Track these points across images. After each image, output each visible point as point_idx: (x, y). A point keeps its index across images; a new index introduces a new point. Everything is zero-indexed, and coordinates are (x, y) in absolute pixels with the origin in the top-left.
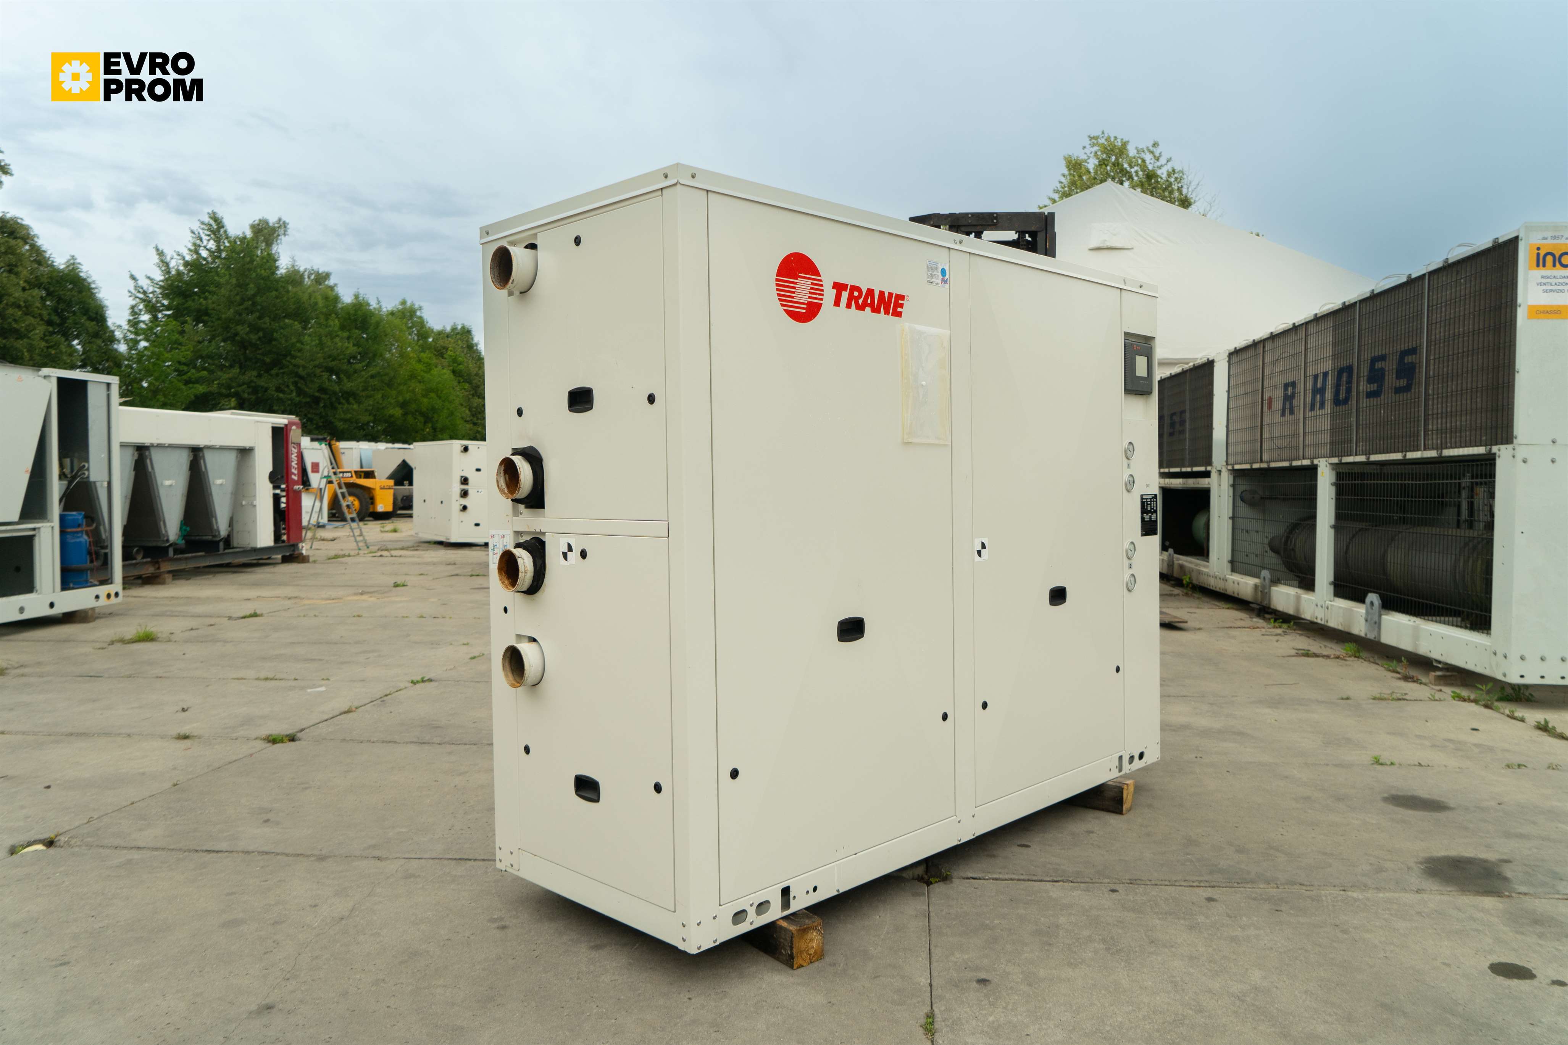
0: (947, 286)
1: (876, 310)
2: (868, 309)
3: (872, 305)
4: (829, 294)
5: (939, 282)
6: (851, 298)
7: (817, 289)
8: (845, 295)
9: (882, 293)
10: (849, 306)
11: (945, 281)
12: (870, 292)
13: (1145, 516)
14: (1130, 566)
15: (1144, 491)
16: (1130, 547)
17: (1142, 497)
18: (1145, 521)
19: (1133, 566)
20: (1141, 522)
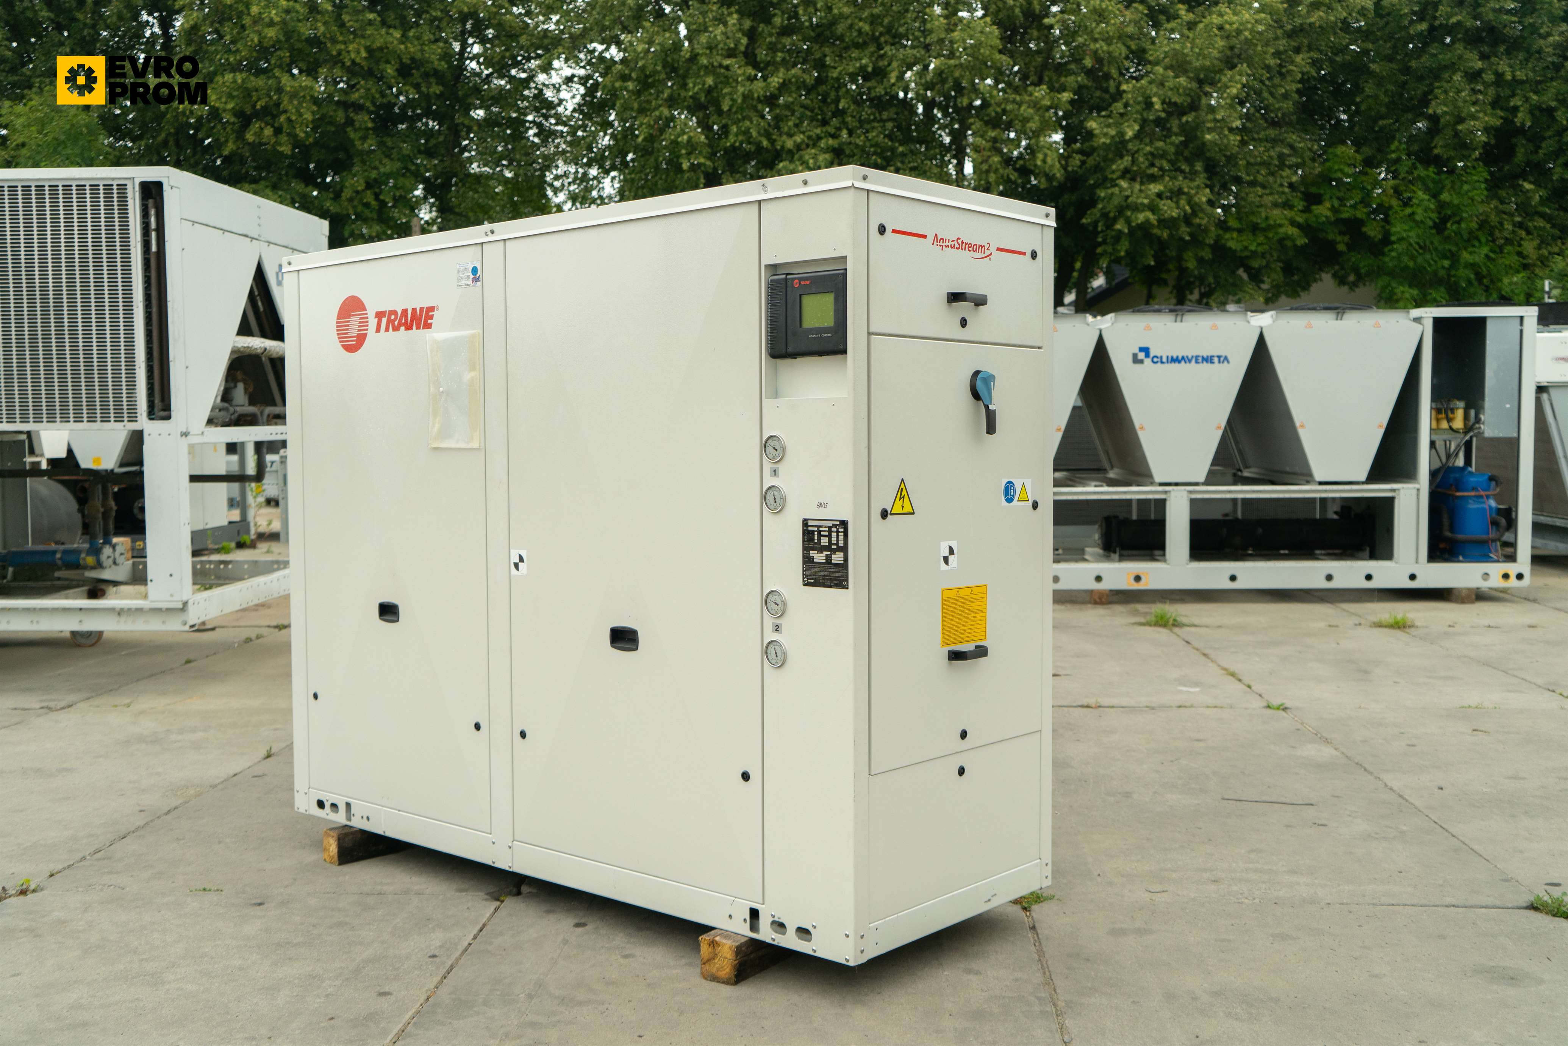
0: (479, 283)
1: (409, 328)
2: (403, 328)
3: (406, 324)
4: (373, 322)
5: (470, 281)
6: (389, 321)
7: (364, 322)
8: (384, 320)
9: (414, 310)
10: (387, 330)
11: (476, 279)
12: (405, 311)
13: (813, 553)
14: (777, 628)
15: (813, 513)
16: (772, 598)
17: (805, 523)
18: (813, 562)
19: (784, 628)
20: (804, 563)
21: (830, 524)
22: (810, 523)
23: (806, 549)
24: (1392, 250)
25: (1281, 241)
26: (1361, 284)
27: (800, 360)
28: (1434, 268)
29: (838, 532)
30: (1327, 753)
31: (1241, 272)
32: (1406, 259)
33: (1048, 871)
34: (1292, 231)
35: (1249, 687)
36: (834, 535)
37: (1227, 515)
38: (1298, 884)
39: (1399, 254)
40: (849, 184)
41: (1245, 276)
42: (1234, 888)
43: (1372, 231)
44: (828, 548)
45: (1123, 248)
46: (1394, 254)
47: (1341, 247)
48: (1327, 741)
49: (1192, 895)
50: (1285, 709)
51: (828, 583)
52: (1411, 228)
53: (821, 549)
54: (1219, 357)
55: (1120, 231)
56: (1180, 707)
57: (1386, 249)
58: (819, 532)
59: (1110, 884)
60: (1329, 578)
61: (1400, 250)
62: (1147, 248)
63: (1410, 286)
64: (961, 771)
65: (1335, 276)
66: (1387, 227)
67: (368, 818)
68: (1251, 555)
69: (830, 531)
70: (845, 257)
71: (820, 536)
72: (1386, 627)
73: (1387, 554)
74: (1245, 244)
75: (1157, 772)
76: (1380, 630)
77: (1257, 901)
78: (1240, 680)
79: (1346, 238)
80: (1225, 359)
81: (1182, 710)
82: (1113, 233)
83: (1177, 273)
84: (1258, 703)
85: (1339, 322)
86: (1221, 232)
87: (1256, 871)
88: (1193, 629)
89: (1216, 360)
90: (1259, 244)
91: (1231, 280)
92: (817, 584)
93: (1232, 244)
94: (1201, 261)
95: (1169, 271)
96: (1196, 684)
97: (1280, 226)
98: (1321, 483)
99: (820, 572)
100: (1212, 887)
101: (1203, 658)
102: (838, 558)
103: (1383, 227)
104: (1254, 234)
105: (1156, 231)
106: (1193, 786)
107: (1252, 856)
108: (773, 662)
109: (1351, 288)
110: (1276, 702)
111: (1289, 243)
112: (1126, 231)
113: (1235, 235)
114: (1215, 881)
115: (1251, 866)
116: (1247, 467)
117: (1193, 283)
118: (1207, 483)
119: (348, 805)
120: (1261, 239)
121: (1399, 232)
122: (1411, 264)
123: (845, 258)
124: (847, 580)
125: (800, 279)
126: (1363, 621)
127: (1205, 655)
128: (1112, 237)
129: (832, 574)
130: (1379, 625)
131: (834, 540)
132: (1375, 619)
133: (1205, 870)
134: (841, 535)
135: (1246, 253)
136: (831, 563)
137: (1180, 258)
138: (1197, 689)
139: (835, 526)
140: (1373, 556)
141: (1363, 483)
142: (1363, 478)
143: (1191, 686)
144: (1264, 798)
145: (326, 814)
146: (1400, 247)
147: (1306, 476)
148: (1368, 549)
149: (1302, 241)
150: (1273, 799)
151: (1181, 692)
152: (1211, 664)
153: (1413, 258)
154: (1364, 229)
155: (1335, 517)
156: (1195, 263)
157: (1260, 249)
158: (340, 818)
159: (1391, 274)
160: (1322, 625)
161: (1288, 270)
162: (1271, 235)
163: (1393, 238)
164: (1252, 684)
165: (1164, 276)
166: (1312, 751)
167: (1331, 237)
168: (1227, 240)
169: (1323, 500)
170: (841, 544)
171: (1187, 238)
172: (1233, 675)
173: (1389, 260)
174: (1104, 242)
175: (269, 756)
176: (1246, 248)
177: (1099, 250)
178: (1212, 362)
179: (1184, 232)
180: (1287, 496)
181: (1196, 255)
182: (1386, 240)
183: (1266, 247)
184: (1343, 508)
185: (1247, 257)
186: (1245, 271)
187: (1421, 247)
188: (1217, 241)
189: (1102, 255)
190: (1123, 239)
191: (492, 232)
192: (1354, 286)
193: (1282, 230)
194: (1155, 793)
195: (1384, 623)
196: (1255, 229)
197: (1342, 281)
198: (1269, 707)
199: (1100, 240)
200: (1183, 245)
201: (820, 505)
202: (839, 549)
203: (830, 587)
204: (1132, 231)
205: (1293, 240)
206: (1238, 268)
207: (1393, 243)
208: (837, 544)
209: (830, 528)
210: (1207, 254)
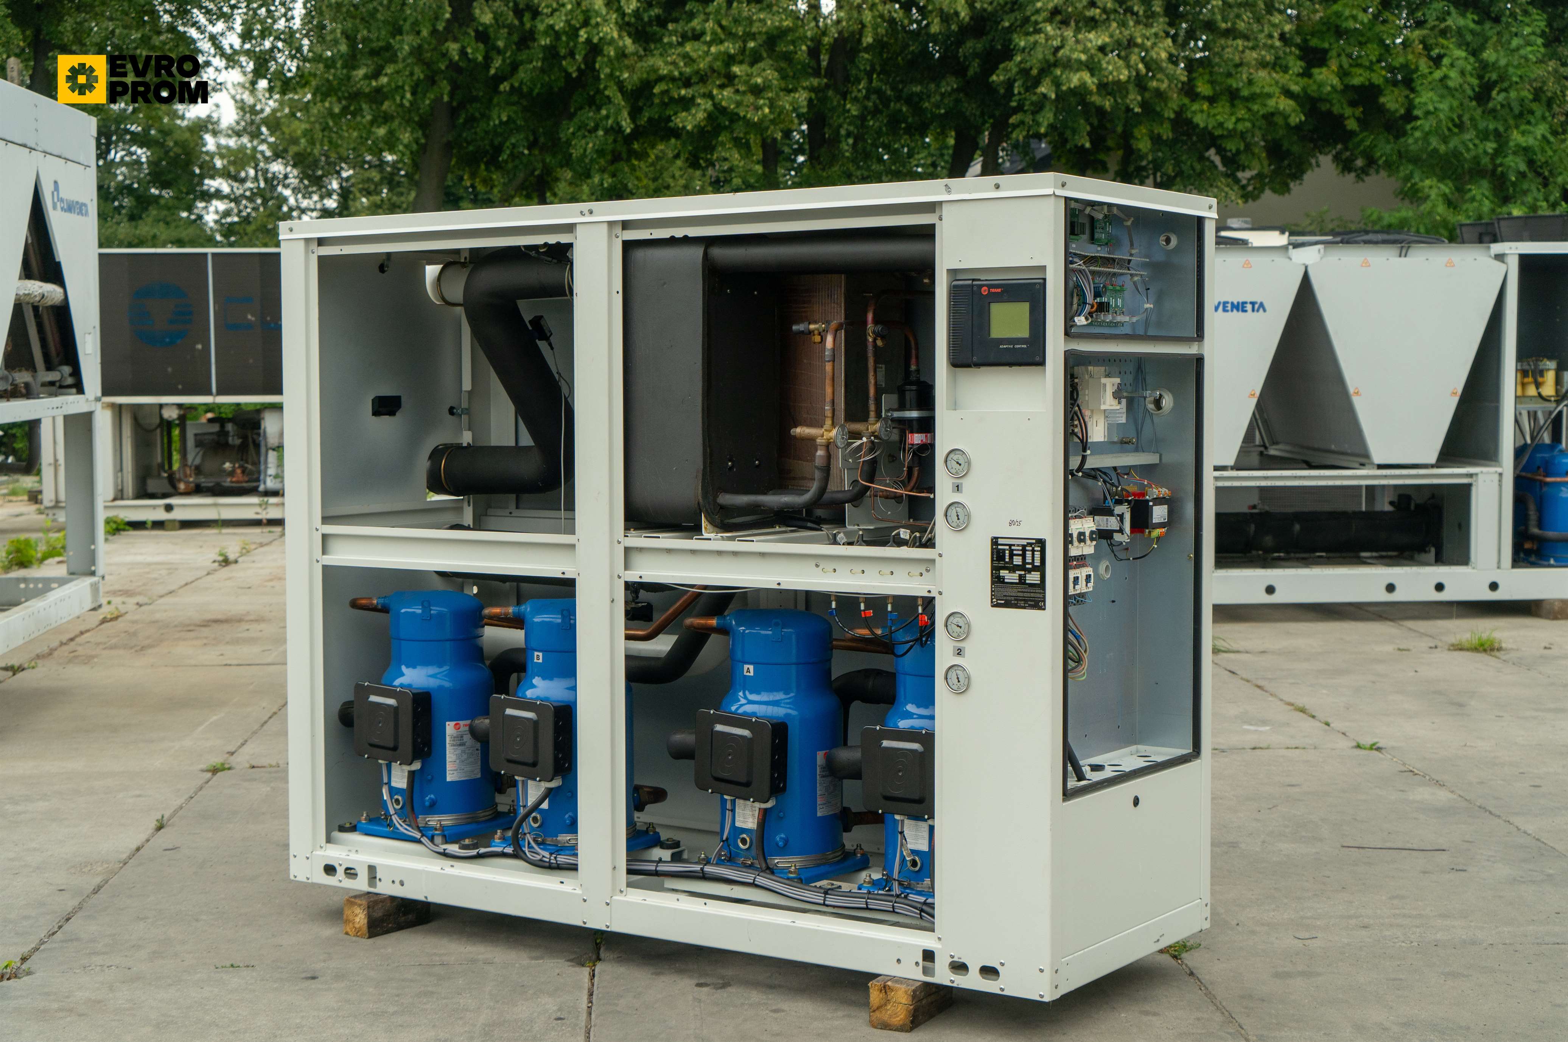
13: (1003, 573)
14: (959, 652)
15: (1004, 531)
16: (955, 620)
17: (995, 541)
18: (1003, 582)
19: (967, 652)
20: (993, 583)
21: (1024, 542)
22: (1000, 541)
23: (995, 569)
24: (1414, 129)
25: (1269, 117)
26: (1372, 171)
27: (983, 369)
28: (1473, 153)
29: (1033, 551)
30: (1442, 796)
31: (1212, 153)
32: (1434, 142)
33: (1207, 912)
34: (1285, 104)
35: (1327, 724)
36: (1029, 554)
37: (1254, 507)
38: (1454, 927)
39: (1427, 135)
40: (1050, 191)
41: (1217, 160)
42: (1387, 933)
43: (1392, 101)
44: (1022, 567)
45: (1047, 118)
46: (1418, 134)
47: (1352, 125)
48: (1440, 784)
49: (1346, 941)
50: (1379, 749)
51: (1022, 603)
52: (1442, 97)
53: (1013, 569)
54: (1253, 304)
55: (1044, 96)
56: (1254, 749)
57: (1409, 127)
58: (1011, 551)
59: (1253, 932)
60: (1391, 588)
61: (1427, 129)
62: (1082, 121)
63: (1441, 179)
64: (1136, 802)
65: (1337, 158)
66: (1412, 96)
67: (402, 883)
68: (1279, 559)
69: (1024, 550)
70: (1045, 267)
71: (1012, 555)
72: (1468, 650)
73: (1462, 558)
74: (1219, 118)
75: (1257, 820)
76: (1457, 654)
77: (1415, 944)
78: (1313, 717)
79: (1359, 111)
80: (1258, 307)
81: (1258, 752)
82: (1034, 98)
83: (1120, 153)
84: (1344, 744)
85: (1403, 259)
86: (1186, 101)
87: (1404, 916)
88: (1232, 656)
89: (1249, 307)
90: (1238, 120)
91: (1198, 167)
92: (1008, 604)
93: (1199, 120)
94: (1156, 140)
95: (1109, 149)
96: (1264, 722)
97: (1269, 96)
98: (1380, 467)
99: (1012, 592)
100: (1364, 933)
101: (1258, 691)
102: (1033, 578)
103: (1407, 97)
104: (1233, 106)
105: (1096, 99)
106: (1304, 834)
107: (1395, 902)
108: (955, 687)
109: (1358, 176)
110: (1367, 741)
111: (1279, 120)
112: (1053, 96)
113: (1205, 106)
114: (1365, 927)
115: (1397, 911)
116: (1275, 443)
117: (1144, 168)
118: (1237, 467)
119: (372, 869)
120: (1242, 113)
121: (1425, 104)
122: (1442, 148)
123: (1043, 268)
124: (1044, 601)
125: (990, 287)
126: (1439, 644)
127: (1259, 687)
128: (1032, 104)
129: (1026, 595)
130: (1459, 648)
131: (1029, 560)
132: (1453, 640)
133: (1350, 917)
134: (1037, 555)
135: (1218, 132)
136: (1025, 583)
137: (1127, 136)
138: (1268, 728)
139: (1030, 544)
140: (1439, 560)
141: (1432, 466)
142: (1433, 460)
143: (1256, 725)
144: (1388, 845)
145: (339, 880)
146: (1426, 124)
147: (1362, 457)
148: (1433, 550)
149: (1297, 118)
150: (1400, 846)
151: (1248, 731)
152: (1271, 699)
153: (1445, 140)
154: (1382, 100)
155: (1388, 508)
156: (1149, 145)
157: (1240, 127)
158: (361, 884)
159: (1415, 161)
160: (1389, 648)
161: (1275, 151)
162: (1255, 107)
163: (1417, 112)
164: (1330, 720)
165: (1101, 156)
166: (1423, 794)
167: (1336, 110)
168: (1194, 112)
169: (1370, 489)
170: (1037, 563)
171: (1137, 110)
172: (1303, 710)
173: (1413, 141)
174: (1020, 109)
175: (160, 828)
176: (1221, 125)
177: (1013, 120)
178: (1245, 311)
179: (1134, 99)
180: (1338, 483)
181: (1152, 132)
182: (1409, 117)
183: (1248, 125)
184: (1400, 496)
185: (1222, 137)
186: (1218, 153)
187: (1455, 125)
188: (1178, 114)
189: (1015, 126)
190: (1047, 108)
191: (591, 212)
192: (1363, 173)
193: (1272, 103)
194: (1264, 842)
195: (1467, 645)
196: (1233, 96)
197: (1346, 166)
198: (1358, 746)
199: (1014, 104)
200: (1131, 119)
201: (1012, 523)
202: (1035, 569)
203: (1024, 608)
204: (1061, 97)
205: (1286, 117)
206: (1207, 149)
207: (1417, 118)
208: (1033, 563)
209: (1024, 547)
210: (1166, 132)
